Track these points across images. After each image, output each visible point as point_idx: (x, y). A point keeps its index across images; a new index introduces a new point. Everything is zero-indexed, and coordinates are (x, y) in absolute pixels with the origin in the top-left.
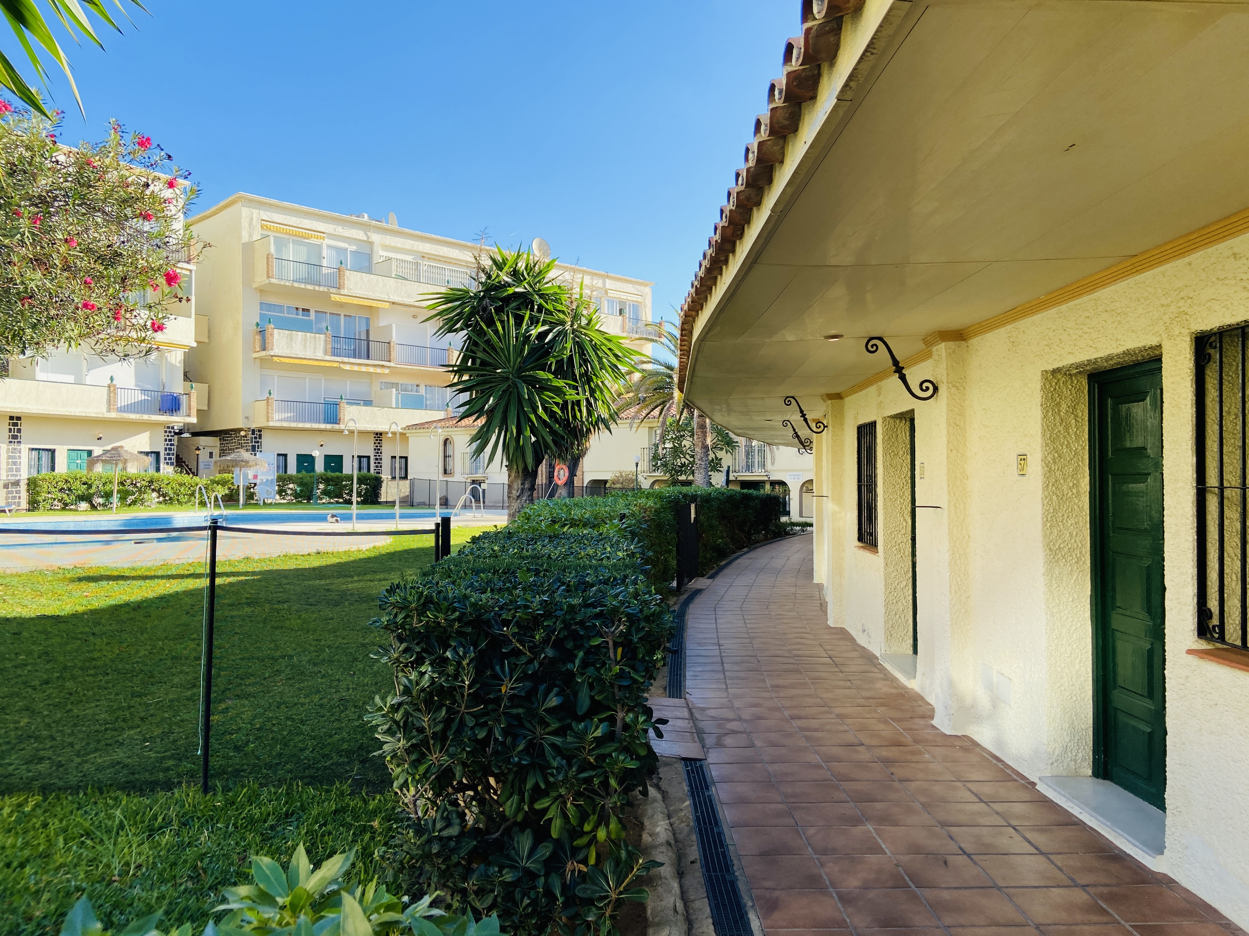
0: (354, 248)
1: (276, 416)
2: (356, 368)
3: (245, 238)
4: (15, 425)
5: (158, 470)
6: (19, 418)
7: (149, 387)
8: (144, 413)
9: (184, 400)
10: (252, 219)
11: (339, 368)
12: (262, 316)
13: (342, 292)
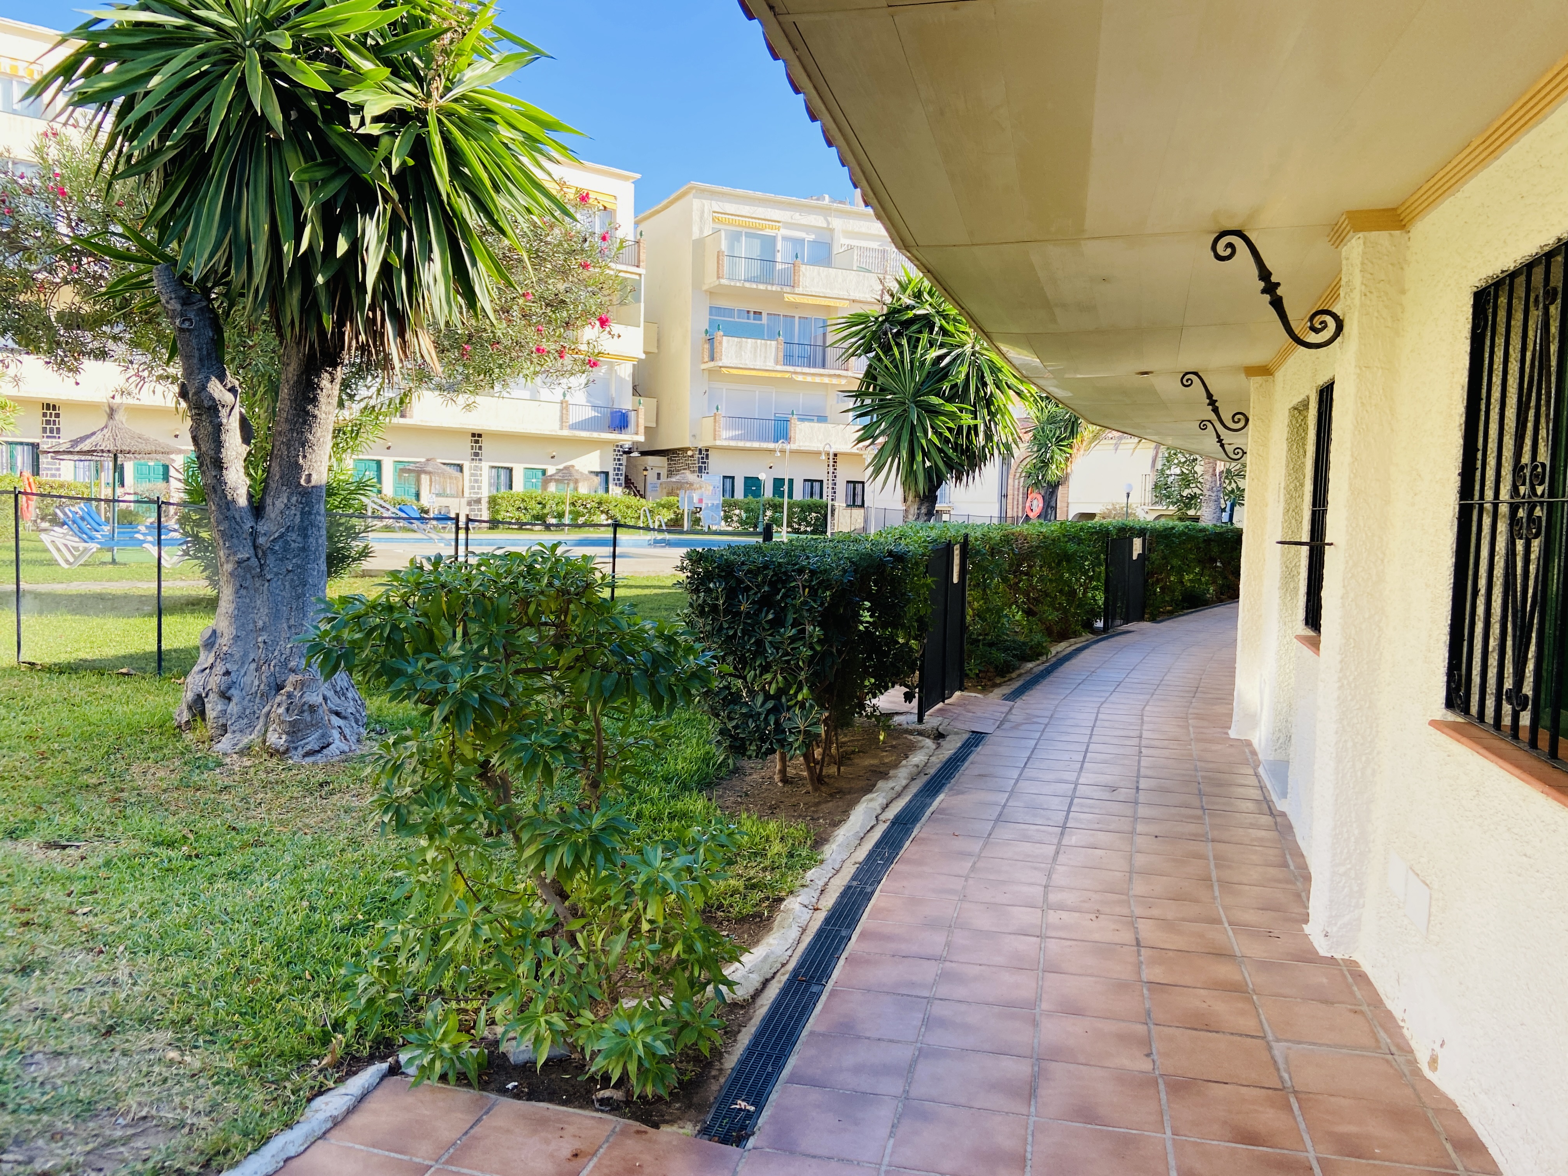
0: (812, 237)
1: (725, 434)
2: (809, 379)
3: (696, 235)
4: (477, 442)
5: (607, 490)
6: (480, 436)
7: (600, 403)
8: (595, 430)
9: (632, 415)
10: (703, 212)
11: (791, 380)
12: (711, 322)
13: (797, 290)
